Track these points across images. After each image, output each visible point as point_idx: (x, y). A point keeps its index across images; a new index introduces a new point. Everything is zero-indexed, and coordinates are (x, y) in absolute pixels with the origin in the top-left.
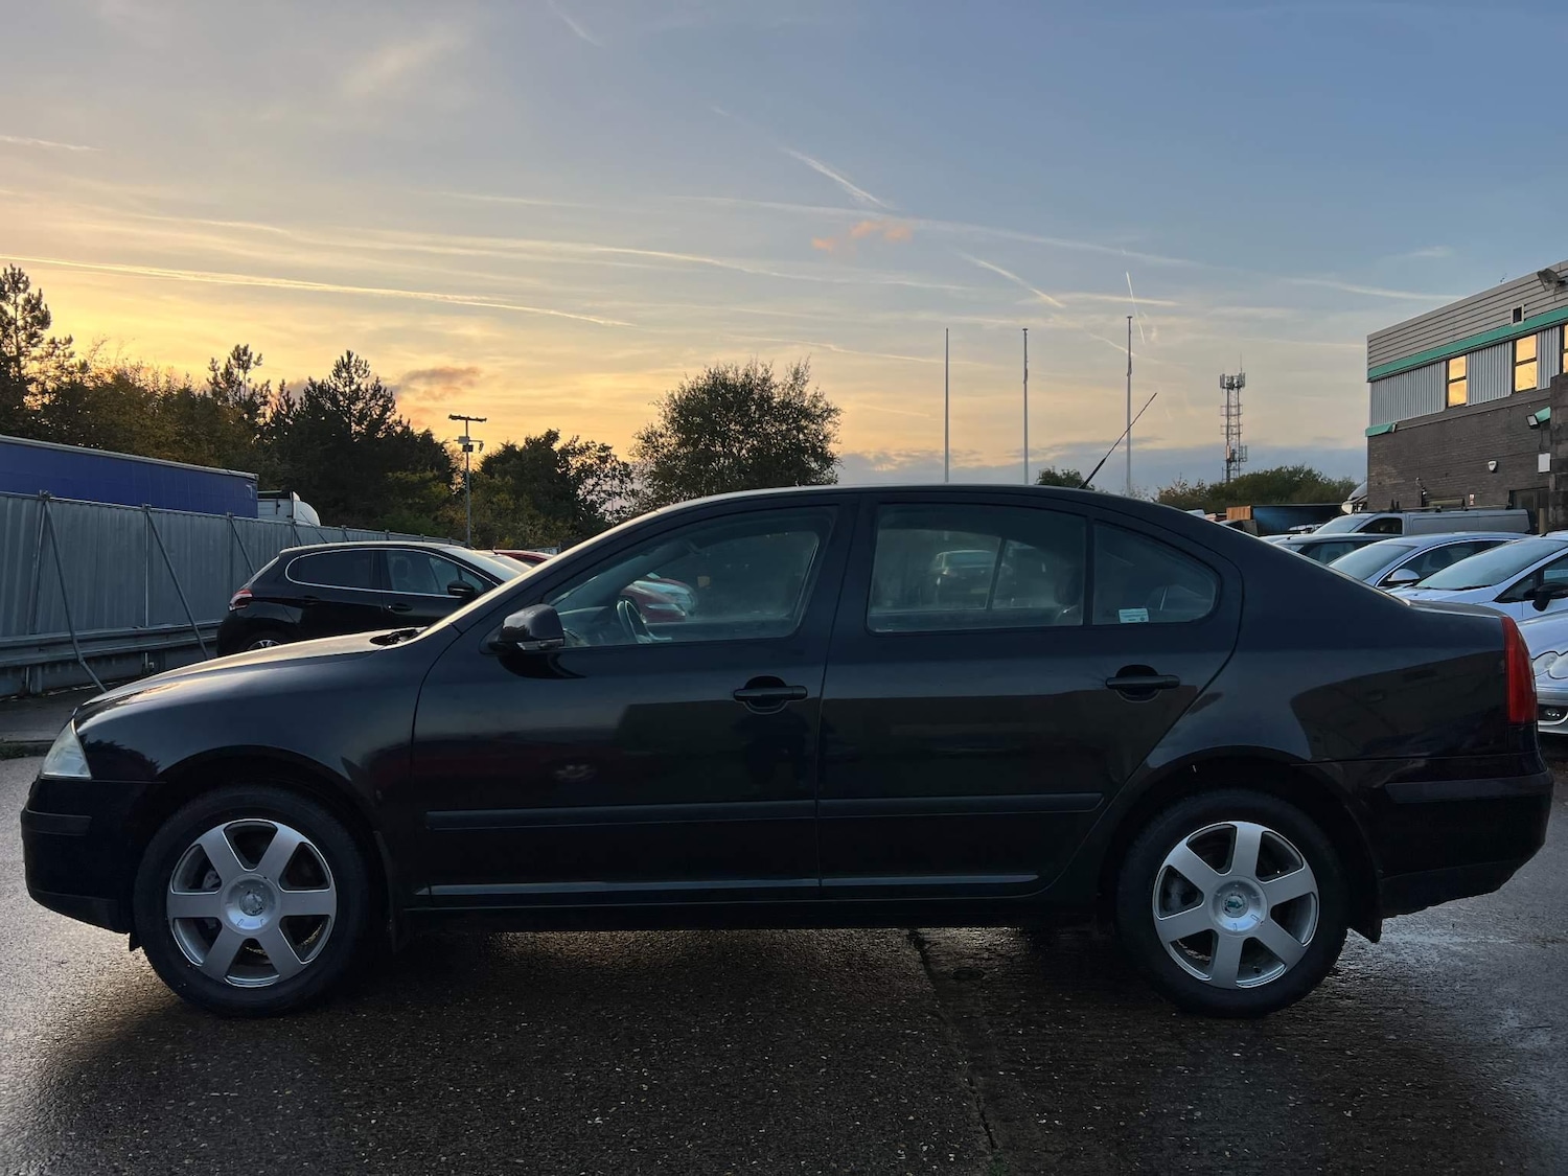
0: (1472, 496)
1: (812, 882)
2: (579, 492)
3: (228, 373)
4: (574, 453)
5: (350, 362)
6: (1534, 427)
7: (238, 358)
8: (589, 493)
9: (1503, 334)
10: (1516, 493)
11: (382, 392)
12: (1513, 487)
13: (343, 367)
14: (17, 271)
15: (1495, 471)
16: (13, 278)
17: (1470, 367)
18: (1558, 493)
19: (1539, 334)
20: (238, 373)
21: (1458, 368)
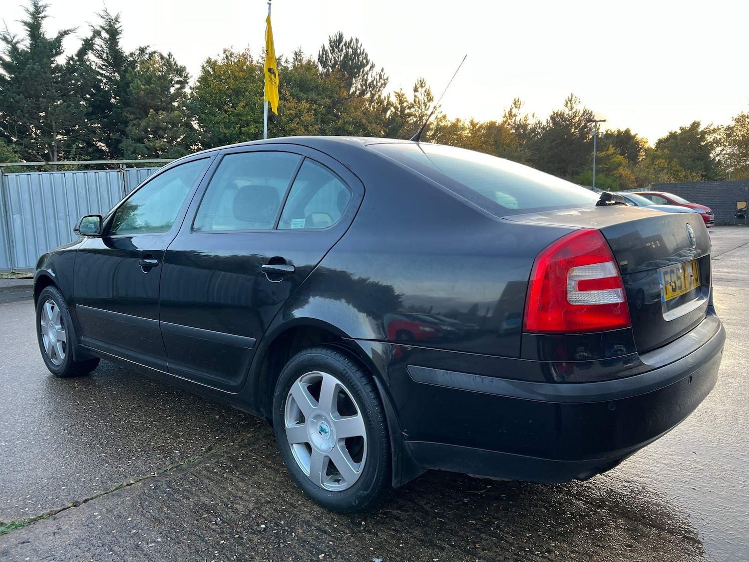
2: (711, 155)
3: (511, 111)
4: (710, 133)
5: (572, 98)
7: (515, 104)
8: (717, 155)
11: (587, 112)
13: (569, 101)
14: (422, 79)
16: (421, 82)
20: (514, 111)
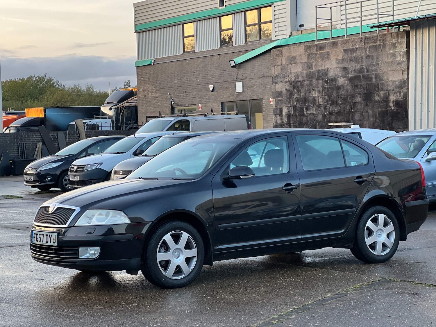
0: (200, 105)
1: (299, 237)
6: (233, 67)
9: (214, 13)
10: (225, 104)
12: (223, 100)
15: (213, 91)
17: (196, 29)
18: (277, 109)
19: (233, 15)
21: (189, 29)
